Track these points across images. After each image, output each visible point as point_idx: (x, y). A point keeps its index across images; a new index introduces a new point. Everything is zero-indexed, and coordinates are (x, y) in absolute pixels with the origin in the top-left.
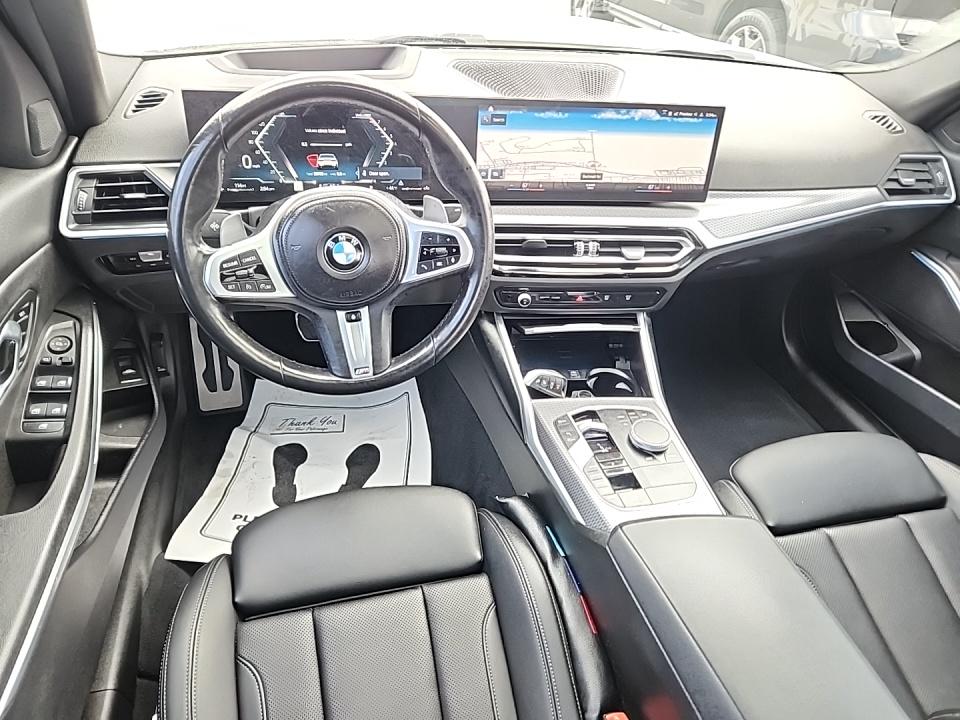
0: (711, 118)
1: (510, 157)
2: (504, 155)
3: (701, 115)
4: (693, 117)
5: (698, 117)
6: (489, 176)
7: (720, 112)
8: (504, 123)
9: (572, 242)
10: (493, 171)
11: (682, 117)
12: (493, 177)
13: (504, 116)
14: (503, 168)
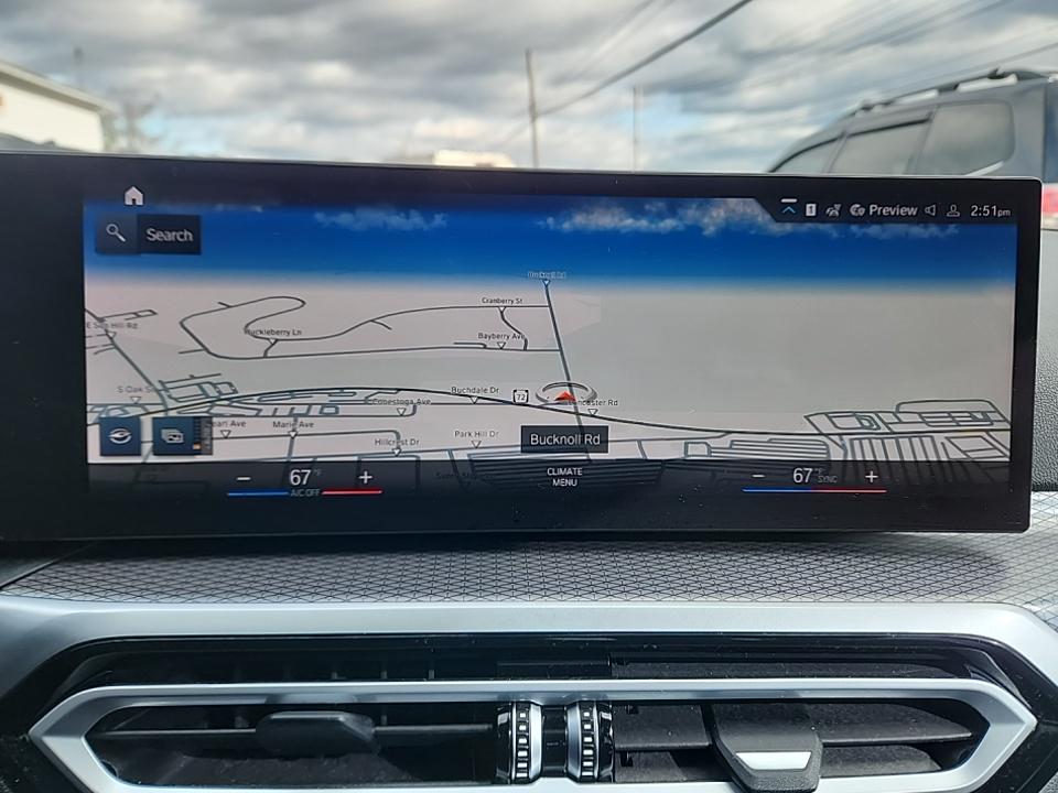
0: (992, 219)
1: (228, 372)
2: (202, 366)
3: (954, 212)
4: (921, 219)
5: (941, 220)
6: (147, 447)
7: (1022, 200)
8: (192, 249)
9: (488, 710)
10: (159, 425)
11: (879, 219)
12: (160, 448)
13: (192, 223)
14: (201, 412)
